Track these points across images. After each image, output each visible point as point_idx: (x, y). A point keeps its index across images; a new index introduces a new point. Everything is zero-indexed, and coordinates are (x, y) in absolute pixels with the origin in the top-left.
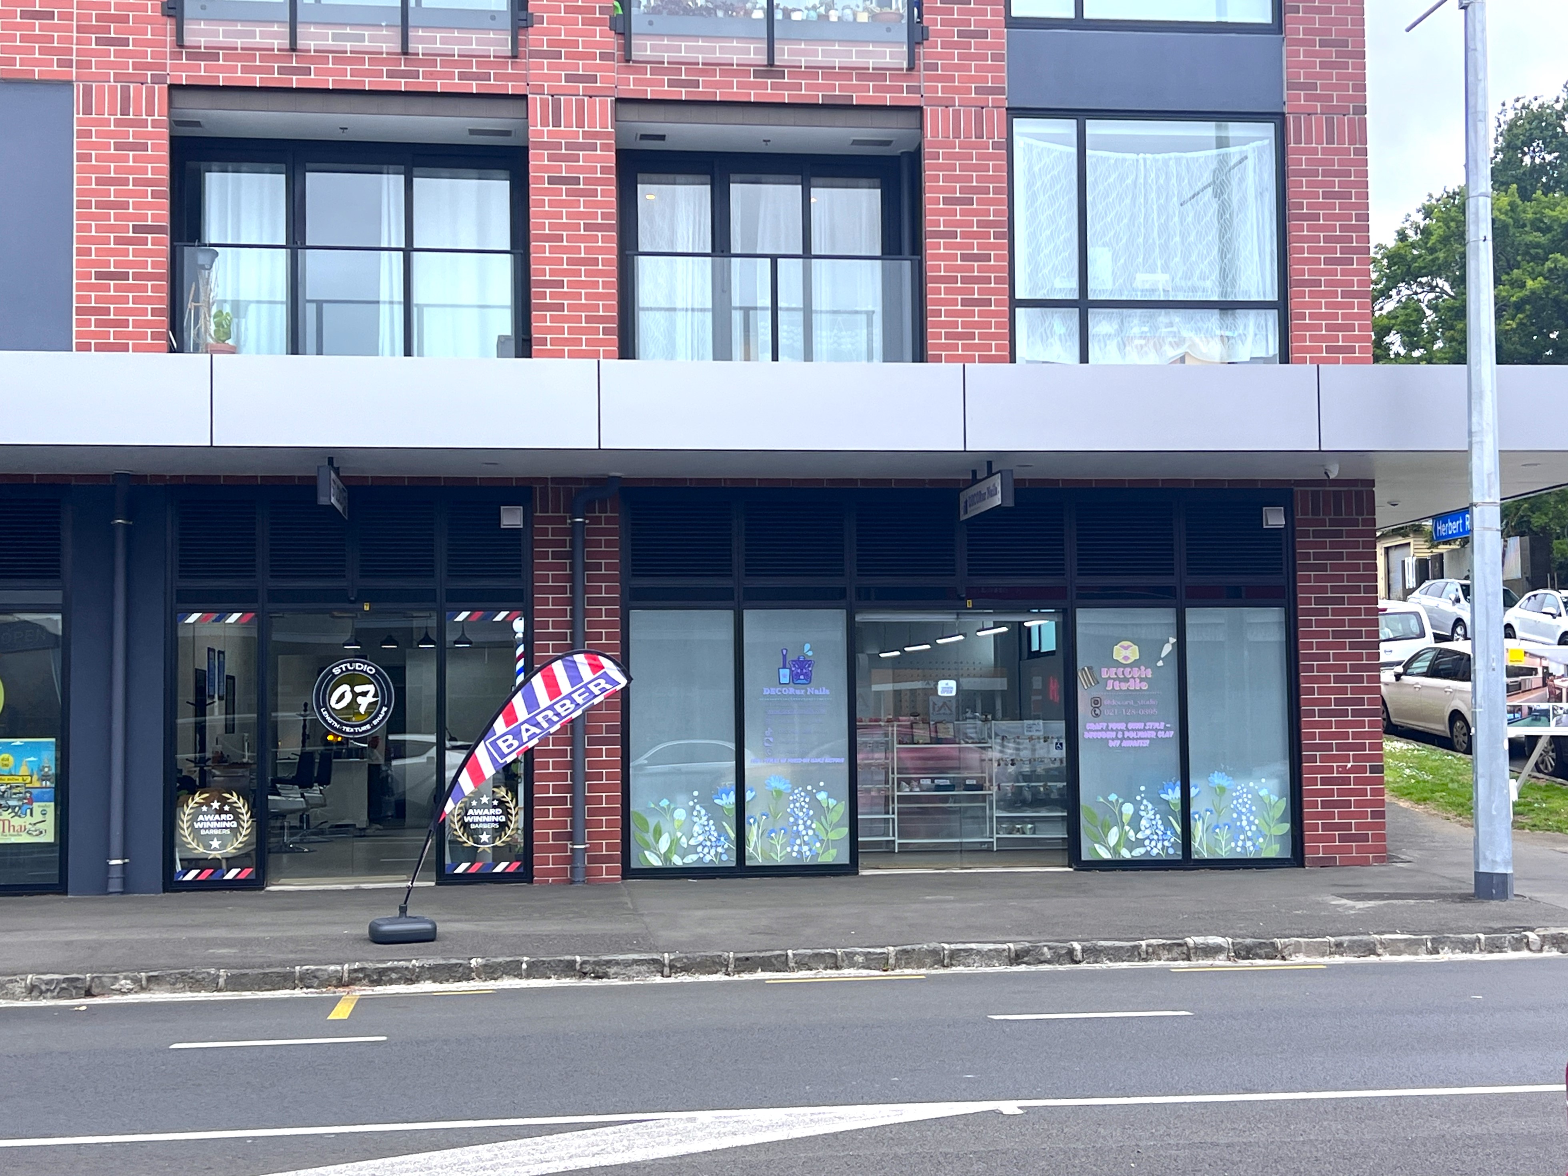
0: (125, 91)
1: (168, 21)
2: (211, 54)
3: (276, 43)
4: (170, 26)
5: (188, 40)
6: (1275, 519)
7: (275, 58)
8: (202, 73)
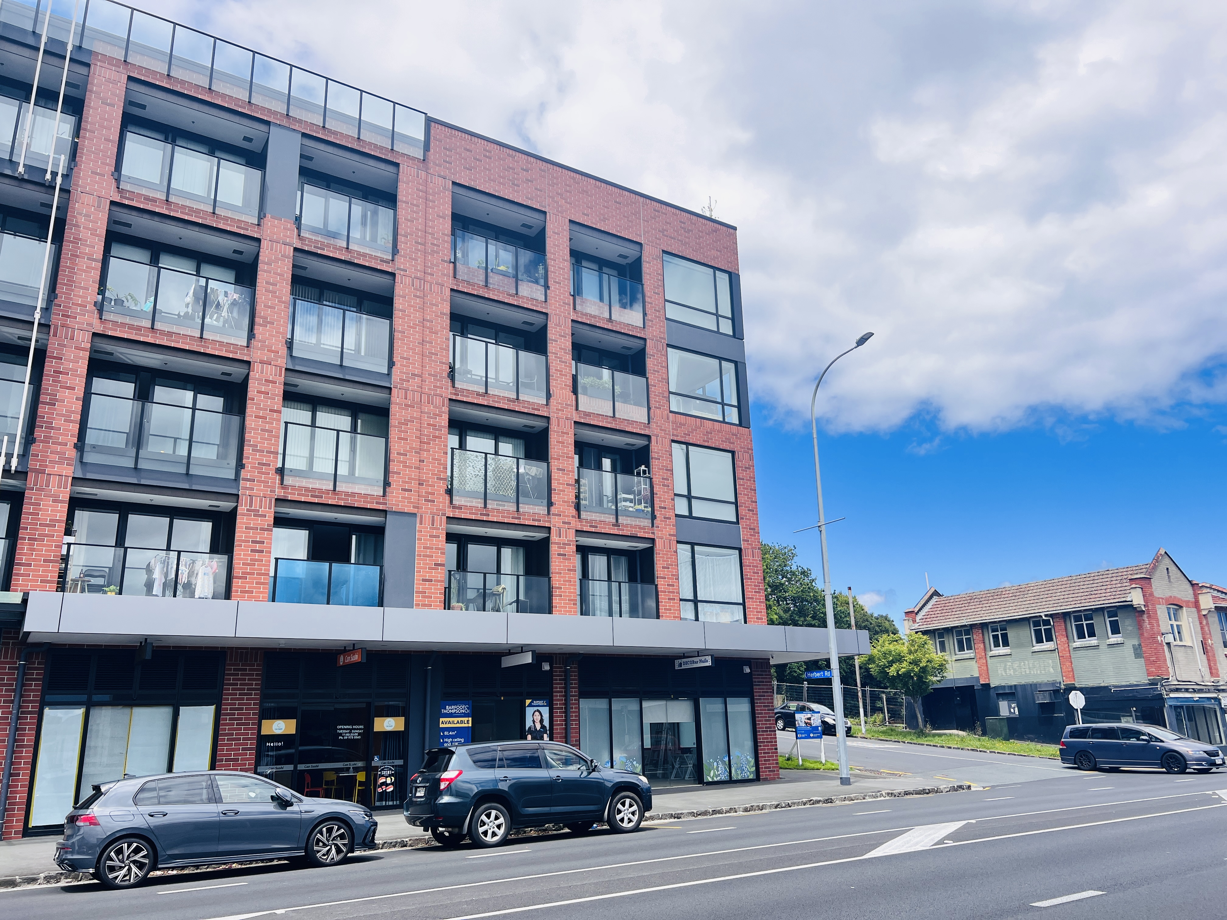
0: (433, 517)
1: (447, 495)
2: (460, 508)
3: (479, 505)
4: (447, 498)
5: (454, 502)
6: (747, 670)
7: (479, 510)
8: (457, 514)
